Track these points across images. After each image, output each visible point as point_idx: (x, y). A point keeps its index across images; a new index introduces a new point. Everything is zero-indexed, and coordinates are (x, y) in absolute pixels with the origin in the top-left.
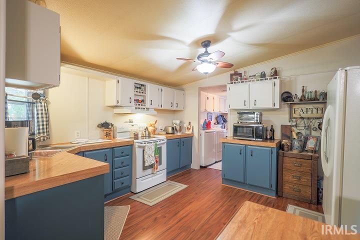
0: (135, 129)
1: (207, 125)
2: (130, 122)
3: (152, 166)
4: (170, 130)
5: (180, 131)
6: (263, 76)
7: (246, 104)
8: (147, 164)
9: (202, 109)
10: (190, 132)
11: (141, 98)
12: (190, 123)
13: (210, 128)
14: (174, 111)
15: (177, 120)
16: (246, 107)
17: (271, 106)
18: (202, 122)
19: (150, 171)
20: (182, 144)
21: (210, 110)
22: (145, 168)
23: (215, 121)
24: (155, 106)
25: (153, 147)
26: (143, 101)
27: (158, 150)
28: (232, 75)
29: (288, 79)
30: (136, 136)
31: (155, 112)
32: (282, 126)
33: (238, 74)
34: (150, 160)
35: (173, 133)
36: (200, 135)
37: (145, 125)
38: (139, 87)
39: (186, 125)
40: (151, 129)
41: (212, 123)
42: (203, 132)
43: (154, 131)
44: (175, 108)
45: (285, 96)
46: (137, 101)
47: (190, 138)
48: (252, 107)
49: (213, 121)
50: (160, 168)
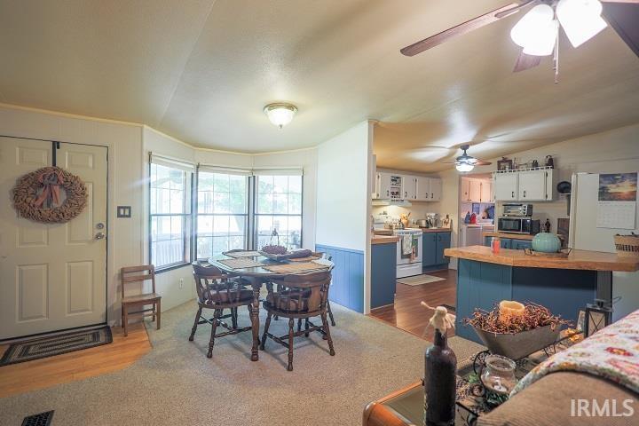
0: (389, 220)
1: (471, 219)
2: (385, 213)
3: (409, 256)
4: (424, 223)
5: (436, 225)
6: (535, 164)
7: (515, 194)
8: (405, 253)
9: (464, 199)
10: (448, 226)
11: (395, 191)
12: (447, 216)
13: (474, 223)
14: (428, 202)
15: (432, 212)
16: (515, 199)
17: (542, 197)
18: (464, 216)
19: (407, 261)
20: (438, 238)
21: (475, 199)
22: (403, 257)
23: (485, 215)
24: (409, 198)
25: (411, 238)
26: (397, 193)
27: (415, 242)
28: (499, 162)
29: (567, 168)
30: (391, 227)
31: (410, 204)
32: (559, 219)
33: (507, 161)
34: (408, 250)
35: (427, 227)
36: (460, 230)
37: (399, 218)
38: (395, 180)
39: (443, 218)
40: (404, 221)
41: (479, 216)
42: (464, 227)
43: (407, 224)
44: (430, 199)
45: (562, 186)
46: (393, 193)
47: (449, 232)
48: (521, 198)
49: (482, 214)
50: (416, 259)
